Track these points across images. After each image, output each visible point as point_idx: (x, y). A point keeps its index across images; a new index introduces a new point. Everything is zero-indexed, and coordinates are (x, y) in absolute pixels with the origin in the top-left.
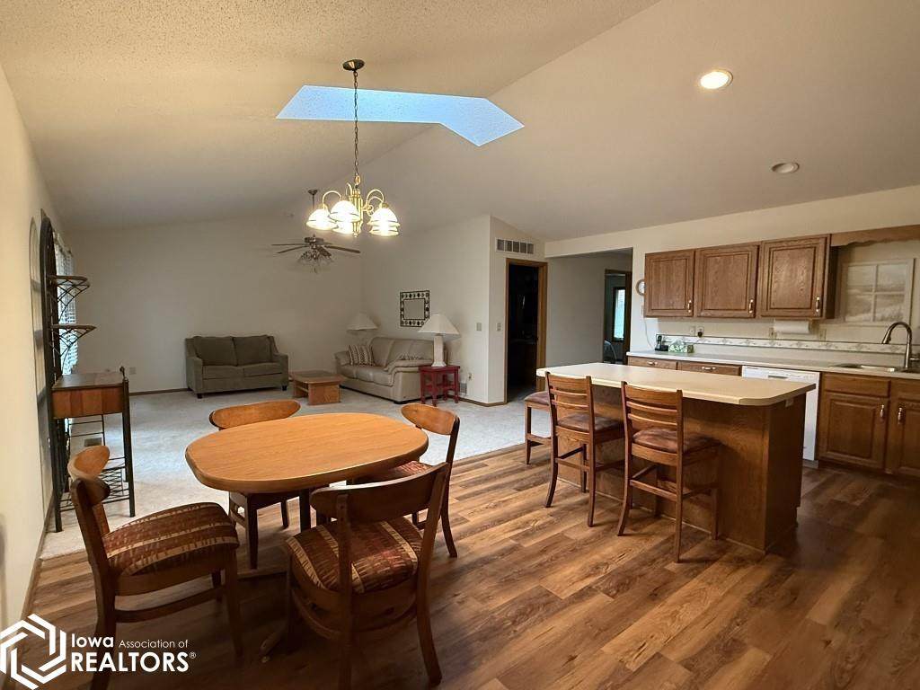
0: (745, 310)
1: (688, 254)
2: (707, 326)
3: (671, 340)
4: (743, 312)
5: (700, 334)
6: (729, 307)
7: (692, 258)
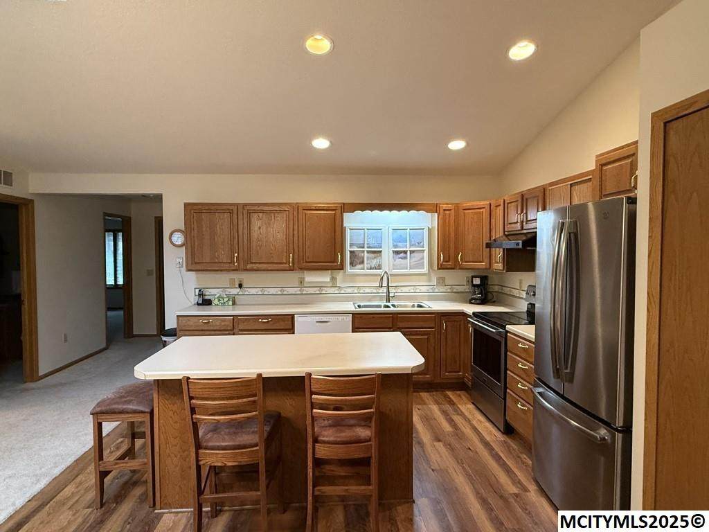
0: (286, 263)
1: (231, 208)
2: (247, 278)
3: (211, 293)
4: (284, 265)
5: (240, 286)
6: (271, 260)
7: (235, 212)
